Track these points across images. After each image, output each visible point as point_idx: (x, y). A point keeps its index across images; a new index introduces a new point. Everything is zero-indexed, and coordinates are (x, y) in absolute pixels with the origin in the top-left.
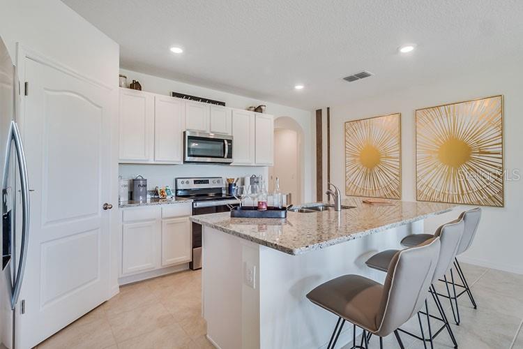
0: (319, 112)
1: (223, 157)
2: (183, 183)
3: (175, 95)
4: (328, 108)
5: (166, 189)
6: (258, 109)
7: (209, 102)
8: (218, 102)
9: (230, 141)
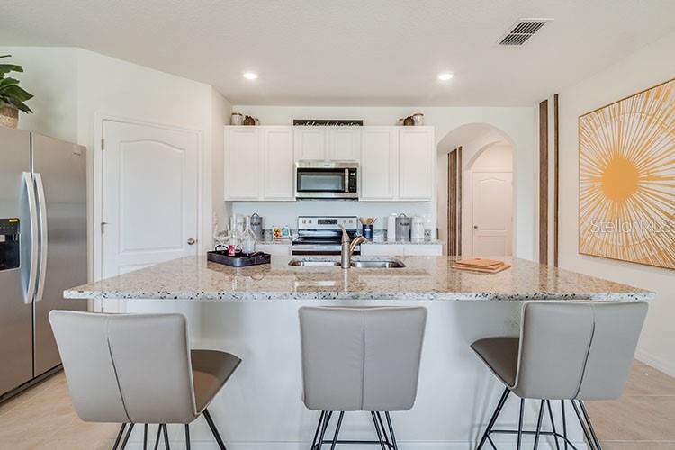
0: (544, 105)
1: (344, 192)
2: (305, 222)
3: (297, 122)
4: (557, 96)
5: (283, 229)
6: (409, 121)
7: (339, 124)
8: (352, 121)
9: (353, 171)
